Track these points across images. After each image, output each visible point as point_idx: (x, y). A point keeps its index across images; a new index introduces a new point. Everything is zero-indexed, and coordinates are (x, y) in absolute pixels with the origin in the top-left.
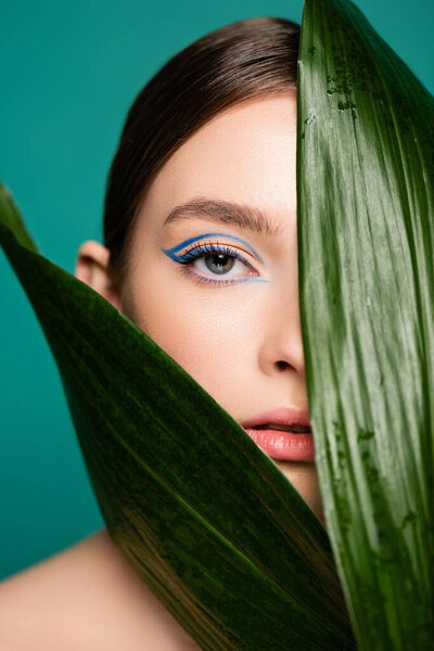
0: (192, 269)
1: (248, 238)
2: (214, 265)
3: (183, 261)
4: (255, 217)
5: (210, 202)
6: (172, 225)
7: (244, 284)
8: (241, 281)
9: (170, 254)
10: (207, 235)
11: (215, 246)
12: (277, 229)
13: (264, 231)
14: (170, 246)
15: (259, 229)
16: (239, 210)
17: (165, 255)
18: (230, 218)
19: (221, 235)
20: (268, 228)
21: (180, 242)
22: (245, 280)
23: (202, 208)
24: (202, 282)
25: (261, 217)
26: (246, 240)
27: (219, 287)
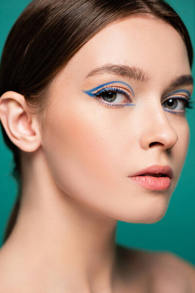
1: (132, 83)
12: (147, 78)
13: (141, 79)
14: (89, 89)
16: (130, 69)
18: (126, 73)
25: (140, 72)
26: (130, 85)
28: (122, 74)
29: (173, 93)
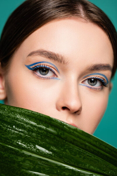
0: (35, 73)
1: (56, 64)
2: (42, 72)
3: (33, 69)
4: (60, 58)
5: (45, 51)
6: (30, 57)
7: (53, 79)
8: (51, 78)
9: (28, 67)
10: (43, 62)
11: (46, 66)
12: (67, 62)
13: (63, 63)
14: (28, 64)
15: (61, 62)
16: (55, 55)
17: (26, 67)
18: (52, 57)
19: (47, 62)
20: (64, 62)
21: (33, 63)
22: (53, 78)
23: (42, 53)
24: (39, 77)
25: (62, 58)
26: (55, 65)
27: (45, 79)
28: (49, 57)
29: (91, 75)
